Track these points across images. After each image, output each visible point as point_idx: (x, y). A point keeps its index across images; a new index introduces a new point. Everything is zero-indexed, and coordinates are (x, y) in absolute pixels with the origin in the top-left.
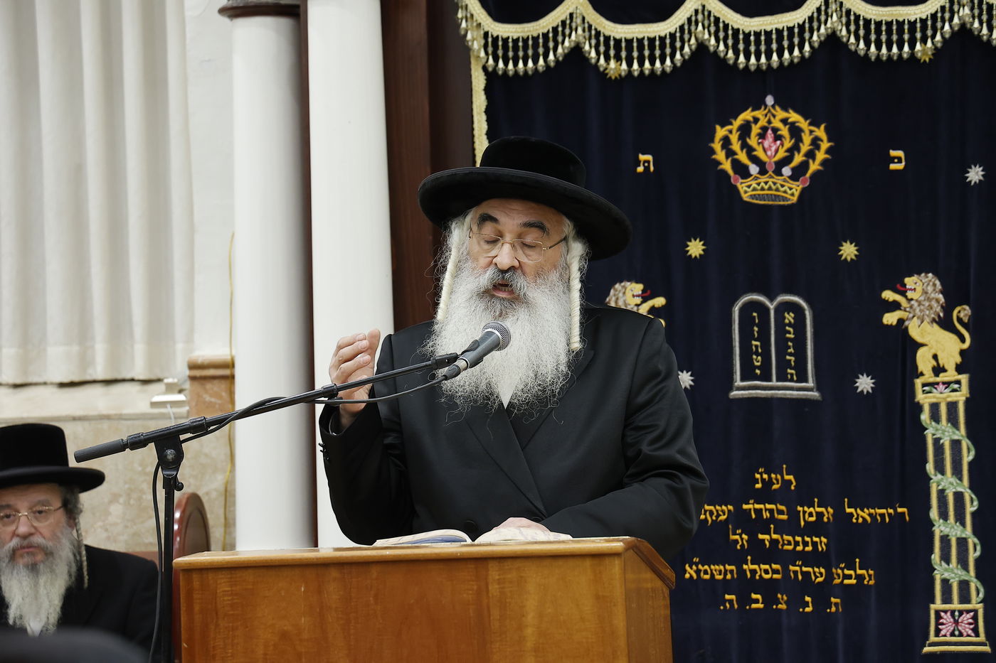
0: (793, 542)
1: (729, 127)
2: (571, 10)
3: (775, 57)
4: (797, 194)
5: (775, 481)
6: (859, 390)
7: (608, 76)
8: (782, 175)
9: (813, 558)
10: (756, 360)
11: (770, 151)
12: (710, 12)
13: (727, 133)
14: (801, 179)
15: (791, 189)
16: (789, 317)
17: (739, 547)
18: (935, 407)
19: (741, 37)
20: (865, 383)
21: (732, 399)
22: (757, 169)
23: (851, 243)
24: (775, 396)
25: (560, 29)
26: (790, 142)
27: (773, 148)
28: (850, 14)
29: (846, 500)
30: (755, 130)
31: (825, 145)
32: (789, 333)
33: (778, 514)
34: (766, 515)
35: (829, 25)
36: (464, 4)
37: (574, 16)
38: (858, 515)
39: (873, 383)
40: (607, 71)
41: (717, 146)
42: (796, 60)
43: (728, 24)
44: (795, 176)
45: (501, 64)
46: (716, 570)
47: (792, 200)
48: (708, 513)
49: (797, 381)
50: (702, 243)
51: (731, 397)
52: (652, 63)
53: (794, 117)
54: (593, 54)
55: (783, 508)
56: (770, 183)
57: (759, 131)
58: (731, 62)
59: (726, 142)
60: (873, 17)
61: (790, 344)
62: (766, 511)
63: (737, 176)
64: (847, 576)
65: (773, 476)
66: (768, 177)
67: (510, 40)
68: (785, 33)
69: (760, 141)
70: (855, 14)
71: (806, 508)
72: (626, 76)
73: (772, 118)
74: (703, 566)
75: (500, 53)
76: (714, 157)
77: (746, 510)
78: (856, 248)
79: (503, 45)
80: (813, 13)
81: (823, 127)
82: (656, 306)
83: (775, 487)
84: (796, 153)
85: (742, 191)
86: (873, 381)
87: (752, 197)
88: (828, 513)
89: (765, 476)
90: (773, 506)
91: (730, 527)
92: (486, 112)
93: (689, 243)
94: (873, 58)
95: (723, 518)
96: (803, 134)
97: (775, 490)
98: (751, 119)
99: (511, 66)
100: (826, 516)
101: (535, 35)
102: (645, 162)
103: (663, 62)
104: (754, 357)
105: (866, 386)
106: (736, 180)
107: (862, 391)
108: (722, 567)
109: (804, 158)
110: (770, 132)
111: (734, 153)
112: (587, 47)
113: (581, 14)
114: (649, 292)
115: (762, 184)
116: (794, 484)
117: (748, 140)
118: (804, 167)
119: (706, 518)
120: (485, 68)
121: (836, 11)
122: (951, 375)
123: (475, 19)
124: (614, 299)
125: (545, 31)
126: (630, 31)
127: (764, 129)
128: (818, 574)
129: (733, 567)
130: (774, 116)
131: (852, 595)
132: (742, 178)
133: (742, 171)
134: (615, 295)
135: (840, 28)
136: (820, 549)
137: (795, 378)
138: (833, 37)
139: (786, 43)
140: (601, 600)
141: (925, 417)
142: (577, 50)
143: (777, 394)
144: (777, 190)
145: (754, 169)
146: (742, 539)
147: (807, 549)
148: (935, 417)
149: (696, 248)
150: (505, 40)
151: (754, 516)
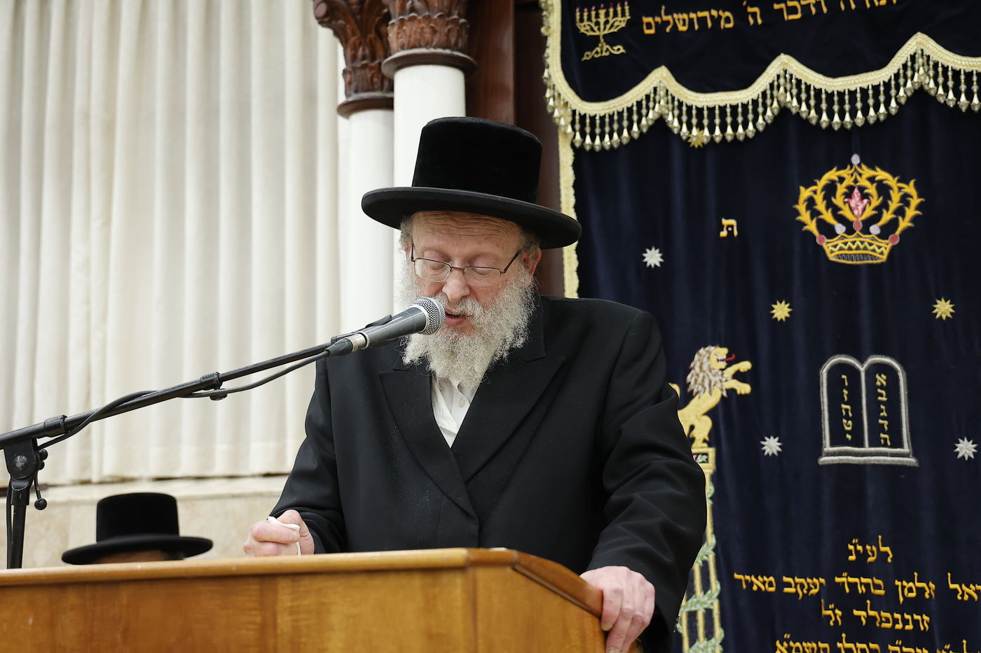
0: (891, 620)
1: (813, 188)
2: (655, 85)
3: (859, 114)
4: (886, 252)
5: (870, 554)
6: (960, 456)
7: (691, 146)
8: (870, 234)
9: (914, 638)
10: (846, 424)
11: (858, 210)
12: (791, 75)
13: (811, 194)
14: (890, 237)
15: (879, 247)
16: (881, 379)
17: (832, 624)
19: (824, 96)
20: (966, 448)
21: (822, 466)
22: (844, 228)
23: (946, 301)
24: (868, 463)
25: (644, 103)
26: (878, 200)
27: (860, 208)
28: (938, 67)
29: (949, 574)
30: (841, 189)
31: (915, 201)
32: (882, 395)
33: (874, 589)
34: (861, 589)
35: (916, 79)
36: (552, 84)
37: (658, 89)
38: (963, 591)
39: (975, 448)
40: (690, 141)
41: (801, 207)
42: (882, 118)
43: (810, 85)
44: (884, 235)
45: (588, 140)
46: (808, 648)
47: (882, 259)
48: (798, 586)
49: (891, 447)
50: (788, 305)
51: (820, 464)
52: (735, 129)
53: (882, 175)
54: (676, 123)
55: (879, 582)
56: (858, 243)
57: (845, 190)
58: (814, 122)
59: (811, 202)
60: (962, 68)
61: (883, 407)
62: (861, 586)
63: (823, 236)
65: (868, 547)
66: (855, 237)
67: (597, 118)
68: (871, 92)
69: (846, 200)
70: (943, 66)
71: (905, 583)
72: (709, 143)
73: (858, 177)
74: (794, 643)
75: (588, 130)
76: (798, 218)
77: (839, 583)
78: (952, 306)
79: (590, 123)
80: (899, 70)
81: (912, 183)
82: (742, 370)
83: (871, 559)
84: (884, 211)
85: (828, 251)
86: (975, 445)
87: (838, 256)
88: (930, 588)
89: (860, 548)
90: (868, 580)
91: (822, 601)
92: (574, 186)
93: (774, 306)
94: (964, 109)
95: (814, 591)
96: (891, 192)
97: (870, 563)
98: (836, 179)
99: (598, 141)
100: (928, 592)
101: (620, 110)
102: (728, 226)
103: (745, 127)
104: (845, 421)
105: (967, 451)
106: (822, 240)
107: (963, 457)
108: (814, 645)
109: (893, 216)
110: (856, 191)
111: (819, 213)
112: (670, 118)
113: (665, 87)
114: (733, 356)
115: (849, 244)
116: (891, 556)
117: (833, 199)
118: (893, 224)
119: (797, 591)
120: (573, 145)
121: (923, 65)
123: (562, 97)
124: (698, 364)
125: (630, 105)
126: (712, 99)
127: (851, 189)
129: (826, 645)
130: (860, 175)
132: (828, 238)
133: (828, 231)
134: (699, 360)
135: (927, 81)
136: (922, 628)
137: (889, 443)
138: (920, 92)
139: (871, 102)
140: (435, 640)
142: (661, 122)
143: (870, 460)
144: (865, 248)
145: (840, 229)
146: (835, 615)
147: (907, 627)
149: (781, 311)
150: (593, 119)
151: (847, 590)
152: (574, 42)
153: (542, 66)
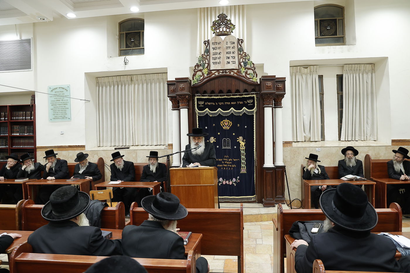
0: (228, 163)
2: (206, 110)
3: (227, 115)
8: (227, 126)
9: (230, 164)
11: (226, 124)
12: (220, 110)
16: (228, 141)
17: (223, 163)
18: (242, 149)
19: (223, 113)
20: (235, 147)
21: (222, 149)
25: (205, 112)
26: (228, 123)
28: (234, 111)
29: (233, 158)
30: (225, 122)
31: (232, 124)
36: (196, 109)
38: (234, 160)
40: (210, 116)
41: (221, 123)
42: (229, 115)
43: (222, 111)
45: (200, 115)
47: (228, 129)
49: (229, 147)
52: (215, 115)
53: (229, 121)
54: (209, 114)
58: (222, 115)
59: (222, 123)
60: (236, 111)
61: (228, 143)
62: (226, 160)
64: (233, 166)
68: (228, 113)
71: (229, 159)
72: (212, 116)
74: (219, 165)
76: (221, 125)
78: (234, 134)
79: (200, 113)
80: (230, 111)
81: (231, 122)
87: (224, 129)
88: (232, 160)
89: (226, 156)
91: (222, 161)
92: (198, 120)
94: (236, 115)
97: (226, 158)
101: (203, 112)
102: (214, 125)
104: (225, 144)
114: (214, 138)
116: (228, 157)
118: (230, 126)
119: (220, 160)
120: (198, 115)
121: (232, 111)
122: (243, 146)
123: (197, 111)
124: (211, 139)
126: (212, 112)
128: (230, 166)
129: (222, 165)
130: (227, 121)
131: (234, 168)
133: (223, 126)
138: (232, 113)
140: (211, 173)
141: (241, 150)
142: (207, 114)
143: (227, 148)
145: (225, 126)
148: (242, 150)
149: (219, 134)
151: (224, 160)
152: (198, 105)
153: (195, 107)
